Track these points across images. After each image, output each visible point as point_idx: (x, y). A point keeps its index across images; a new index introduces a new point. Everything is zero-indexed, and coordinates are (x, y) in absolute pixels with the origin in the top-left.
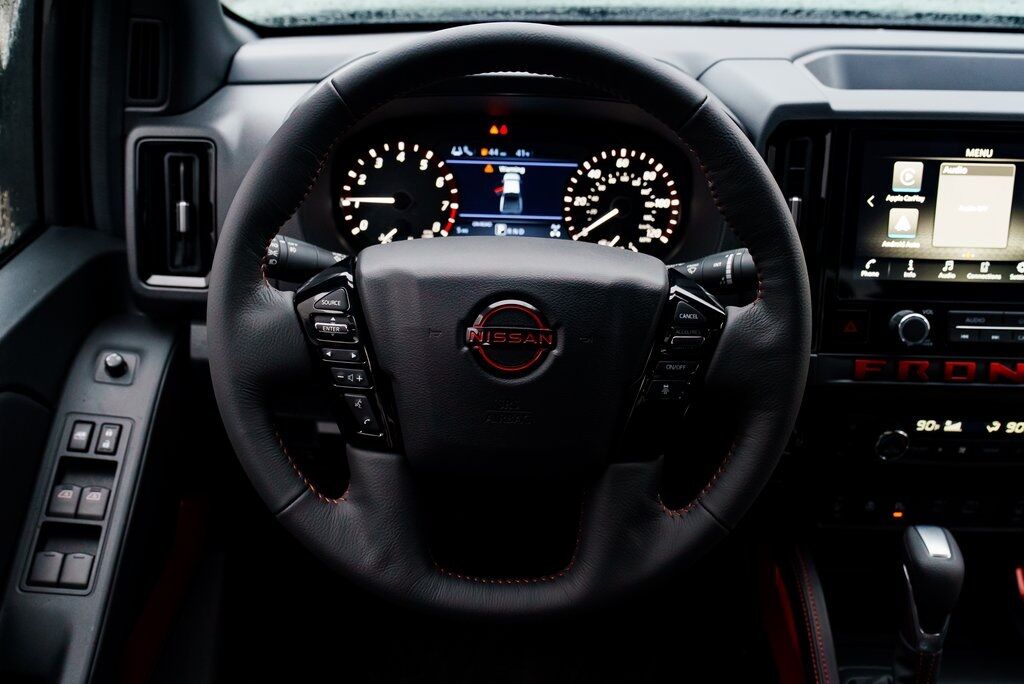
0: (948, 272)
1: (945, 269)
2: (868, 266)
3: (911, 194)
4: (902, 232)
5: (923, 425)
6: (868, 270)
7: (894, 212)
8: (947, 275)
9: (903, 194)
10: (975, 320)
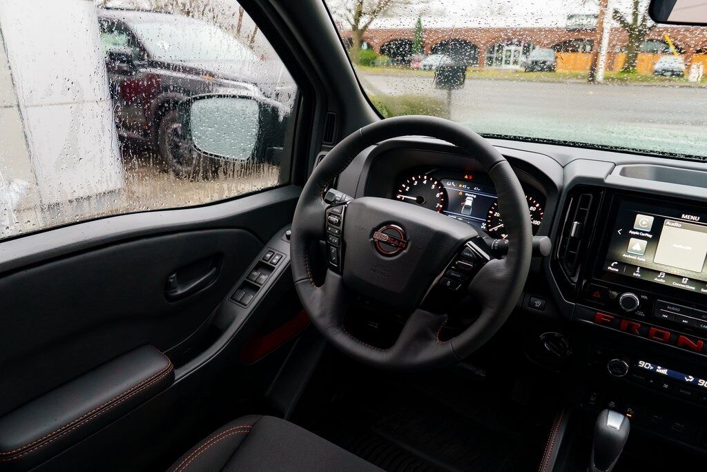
0: (660, 278)
1: (659, 276)
2: (612, 265)
3: (644, 232)
4: (636, 251)
5: (642, 364)
6: (612, 267)
7: (632, 240)
8: (660, 280)
9: (639, 231)
10: (673, 308)
